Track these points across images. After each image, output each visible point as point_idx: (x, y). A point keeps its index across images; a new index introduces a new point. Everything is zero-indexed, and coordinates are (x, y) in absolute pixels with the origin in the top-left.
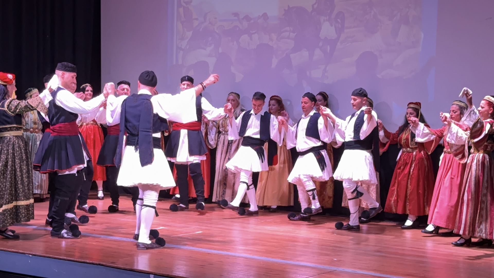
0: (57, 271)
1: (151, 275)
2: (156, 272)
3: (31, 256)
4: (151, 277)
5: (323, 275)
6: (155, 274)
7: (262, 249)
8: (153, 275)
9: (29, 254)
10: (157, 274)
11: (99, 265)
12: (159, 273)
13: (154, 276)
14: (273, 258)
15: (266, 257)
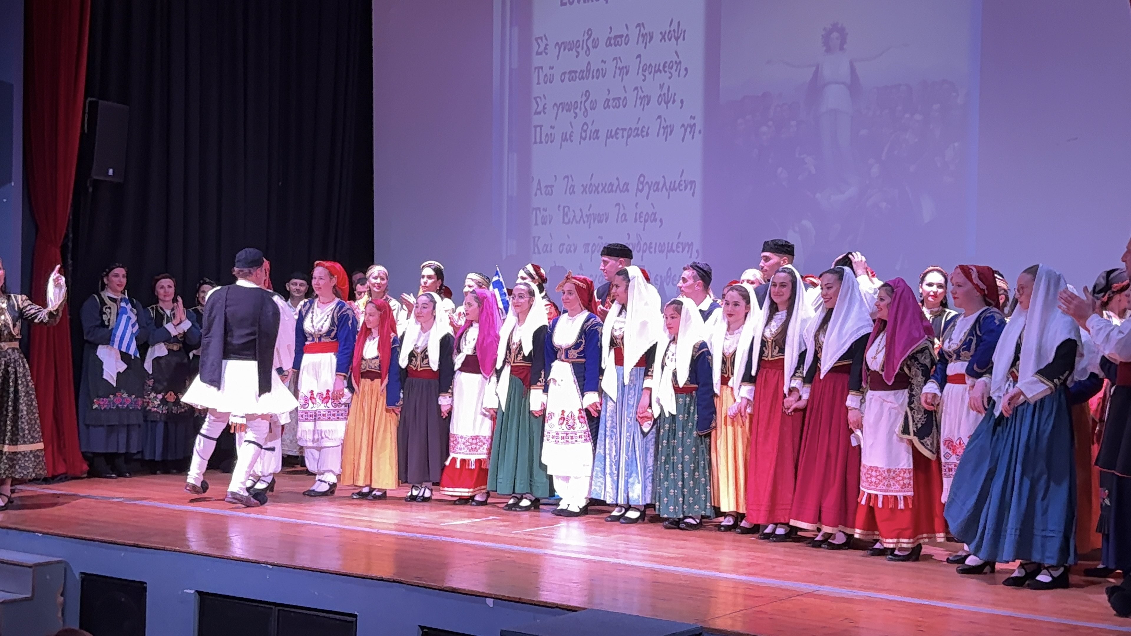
0: (316, 593)
1: (487, 599)
2: (498, 593)
3: (270, 567)
4: (487, 602)
5: (798, 598)
6: (496, 598)
7: (679, 554)
8: (492, 600)
9: (267, 563)
10: (500, 597)
11: (394, 581)
12: (503, 596)
13: (493, 602)
14: (700, 569)
15: (688, 567)
